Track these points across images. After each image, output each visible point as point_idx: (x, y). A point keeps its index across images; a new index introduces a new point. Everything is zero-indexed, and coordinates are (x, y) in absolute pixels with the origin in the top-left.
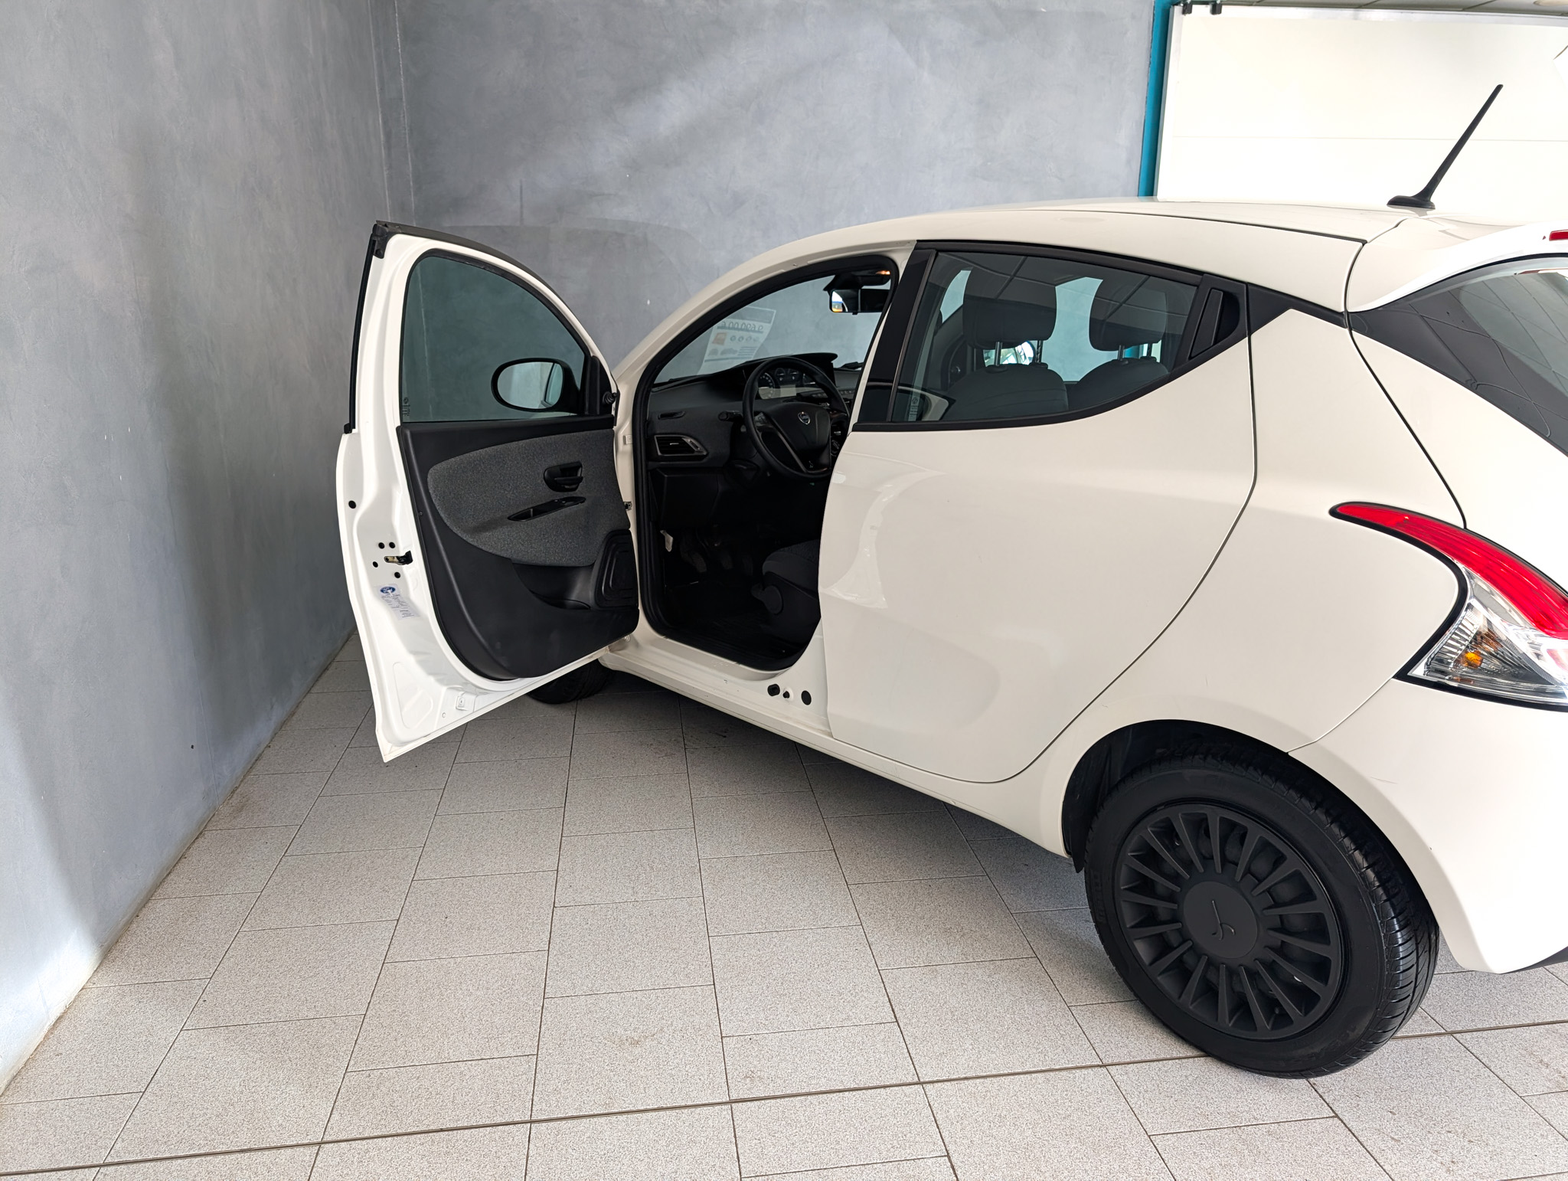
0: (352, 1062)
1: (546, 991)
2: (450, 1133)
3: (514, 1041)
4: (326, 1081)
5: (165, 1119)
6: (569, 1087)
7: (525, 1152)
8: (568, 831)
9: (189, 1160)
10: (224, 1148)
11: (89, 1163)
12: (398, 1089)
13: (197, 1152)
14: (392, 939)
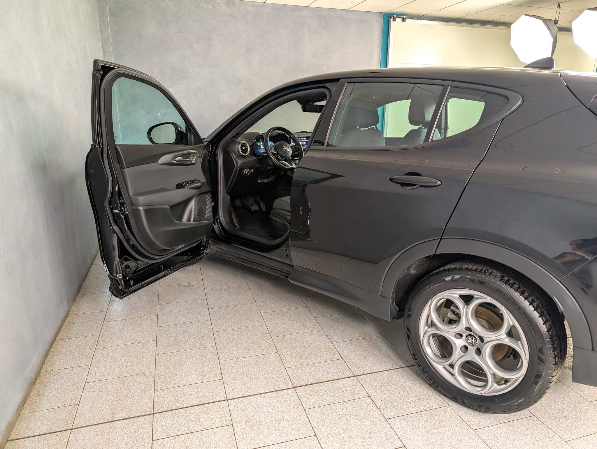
0: (156, 388)
1: (219, 359)
2: (200, 406)
3: (213, 375)
4: (148, 394)
5: (91, 412)
6: (237, 388)
7: (228, 409)
8: (211, 307)
9: (104, 424)
10: (117, 419)
11: (66, 429)
12: (176, 394)
13: (107, 421)
14: (156, 347)
